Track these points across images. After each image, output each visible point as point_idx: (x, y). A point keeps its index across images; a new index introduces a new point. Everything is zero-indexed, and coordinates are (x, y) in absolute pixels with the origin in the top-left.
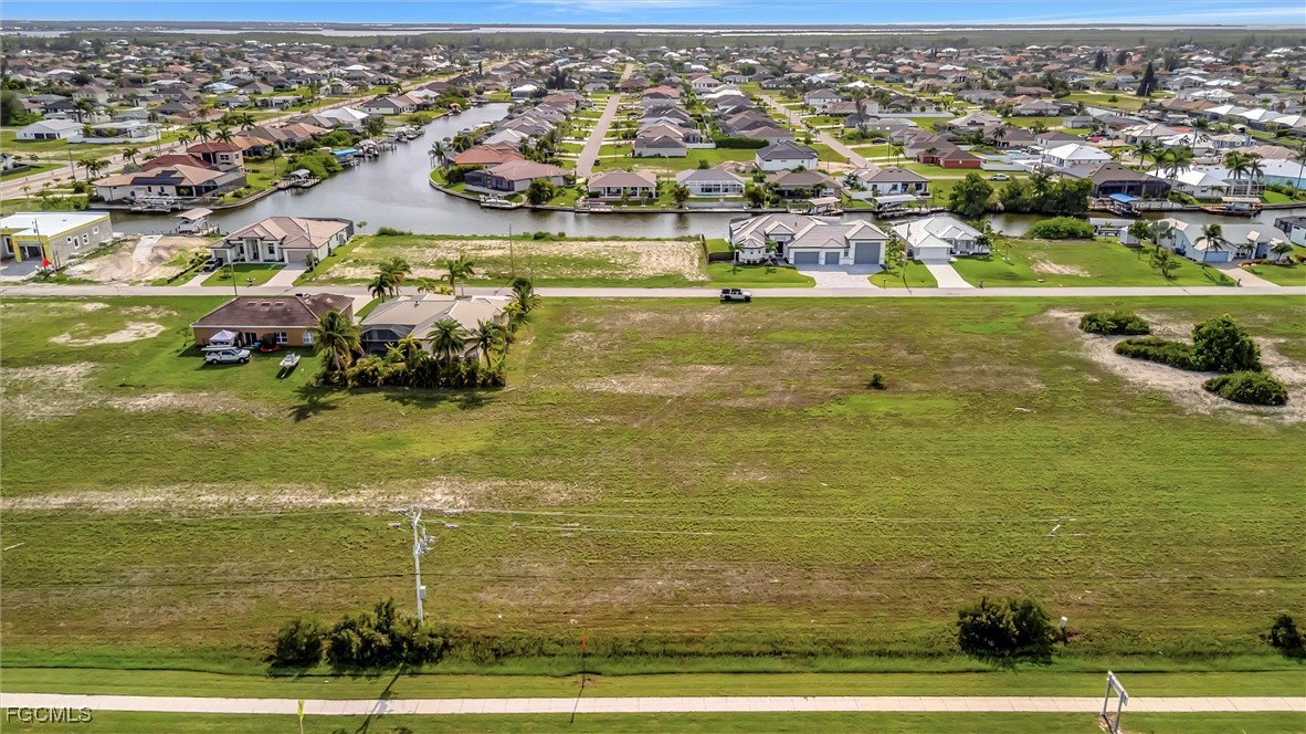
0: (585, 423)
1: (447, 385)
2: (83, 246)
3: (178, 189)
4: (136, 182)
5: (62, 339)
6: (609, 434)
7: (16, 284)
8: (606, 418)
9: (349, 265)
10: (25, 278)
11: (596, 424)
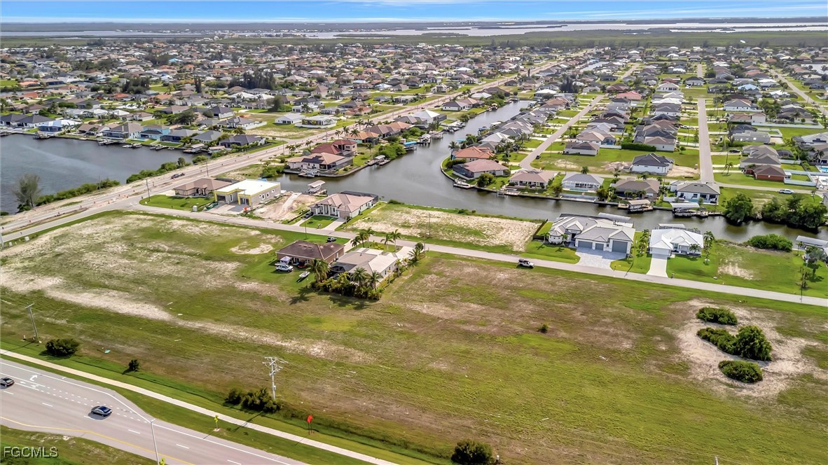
0: (397, 326)
1: (357, 296)
2: (266, 198)
3: (321, 165)
4: (304, 160)
5: (234, 250)
6: (401, 333)
7: (234, 216)
8: (407, 325)
9: (364, 221)
10: (238, 213)
11: (401, 327)
